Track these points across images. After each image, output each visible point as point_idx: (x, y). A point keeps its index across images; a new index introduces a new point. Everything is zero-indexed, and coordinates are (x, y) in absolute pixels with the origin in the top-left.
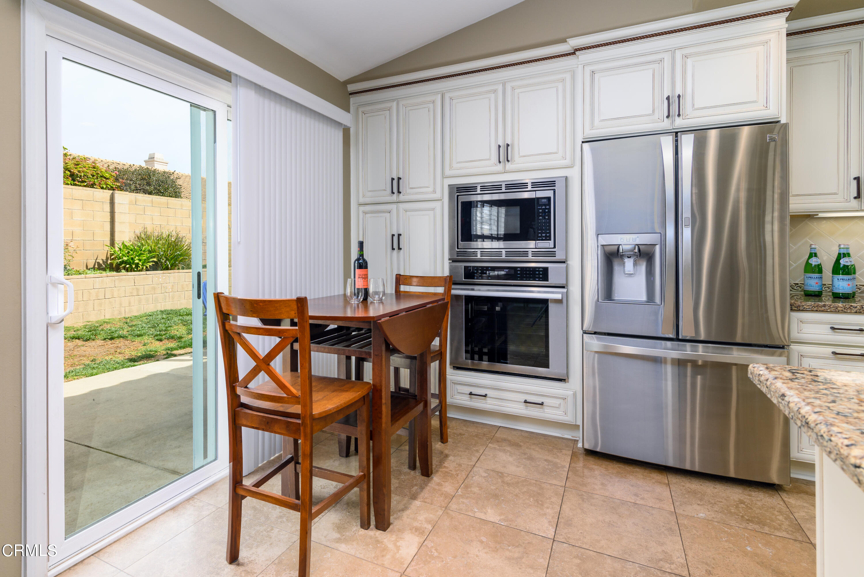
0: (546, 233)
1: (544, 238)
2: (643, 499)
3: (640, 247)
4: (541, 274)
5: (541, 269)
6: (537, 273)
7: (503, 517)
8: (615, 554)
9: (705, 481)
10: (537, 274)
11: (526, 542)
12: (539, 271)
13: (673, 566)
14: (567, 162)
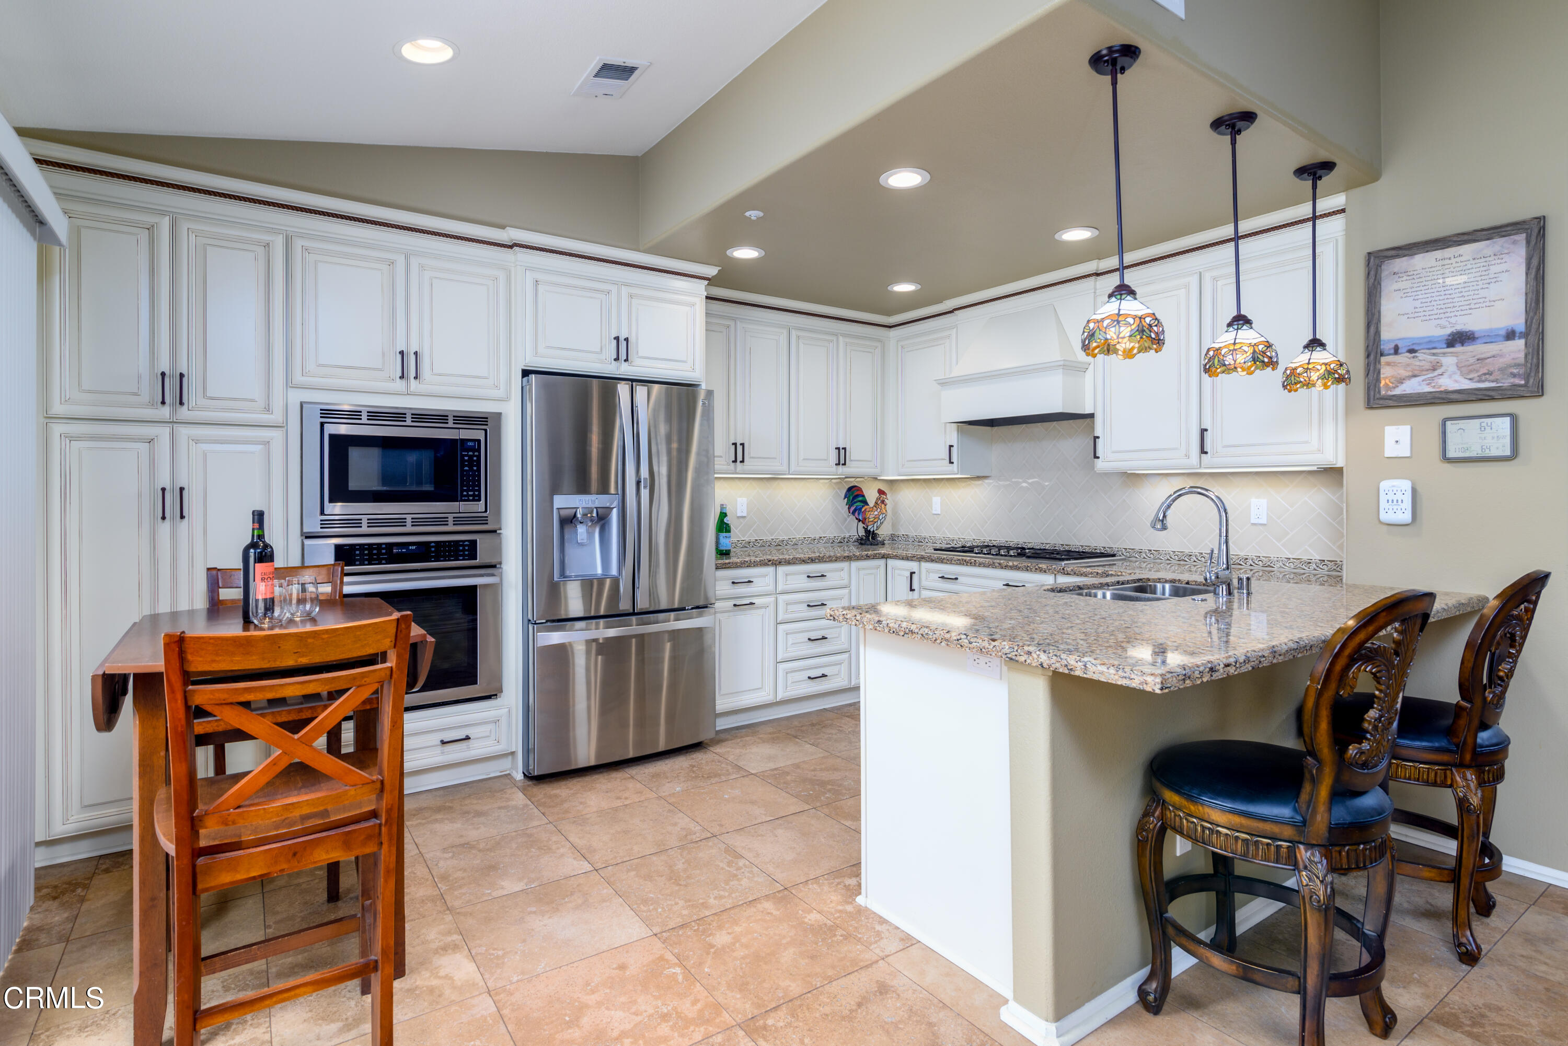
0: (474, 490)
1: (471, 498)
2: (626, 798)
3: (599, 510)
4: (467, 550)
5: (467, 543)
6: (461, 548)
7: (525, 881)
8: (653, 851)
9: (646, 765)
10: (461, 551)
11: (575, 886)
12: (464, 546)
13: (698, 835)
14: (501, 393)
